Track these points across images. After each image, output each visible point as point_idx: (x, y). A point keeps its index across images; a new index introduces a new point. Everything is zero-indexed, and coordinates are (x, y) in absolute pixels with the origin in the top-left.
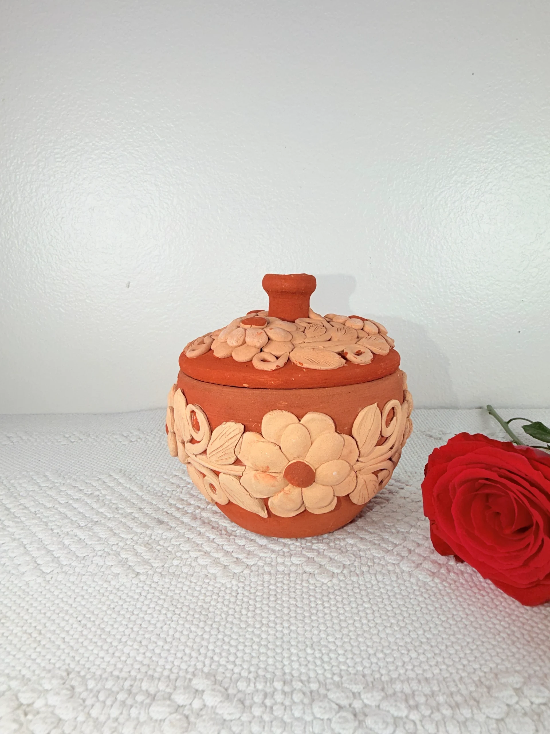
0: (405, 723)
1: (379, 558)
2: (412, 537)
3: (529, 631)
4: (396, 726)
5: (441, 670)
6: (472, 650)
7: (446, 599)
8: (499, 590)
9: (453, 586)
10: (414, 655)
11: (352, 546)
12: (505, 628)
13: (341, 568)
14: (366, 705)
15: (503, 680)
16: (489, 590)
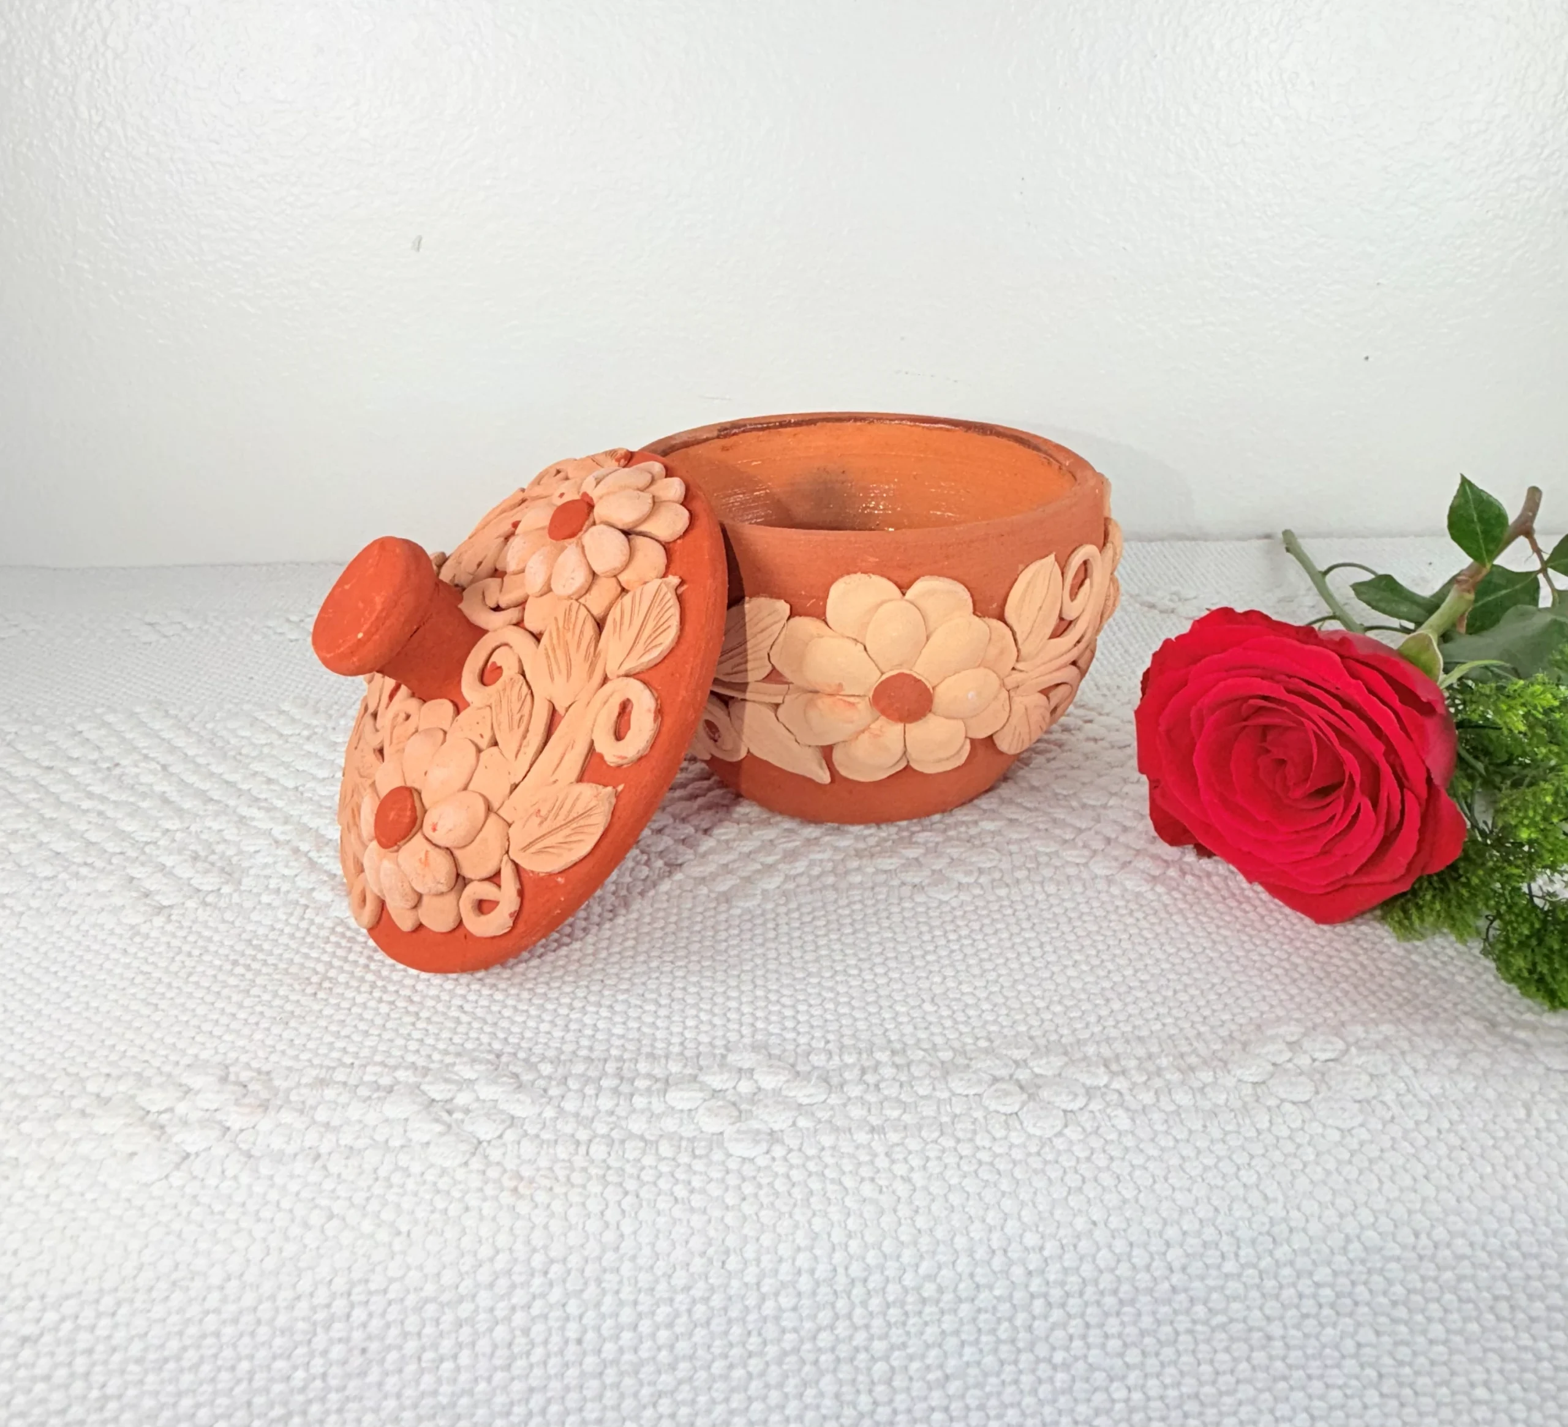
0: (1103, 1095)
1: (1047, 854)
2: (1111, 814)
3: (1323, 963)
4: (1090, 1099)
5: (1164, 1025)
6: (1220, 995)
7: (1177, 918)
8: (1277, 901)
9: (1190, 898)
10: (1116, 1005)
11: (993, 833)
12: (1281, 960)
13: (976, 874)
14: (1037, 1076)
15: (1270, 1032)
16: (1257, 903)
